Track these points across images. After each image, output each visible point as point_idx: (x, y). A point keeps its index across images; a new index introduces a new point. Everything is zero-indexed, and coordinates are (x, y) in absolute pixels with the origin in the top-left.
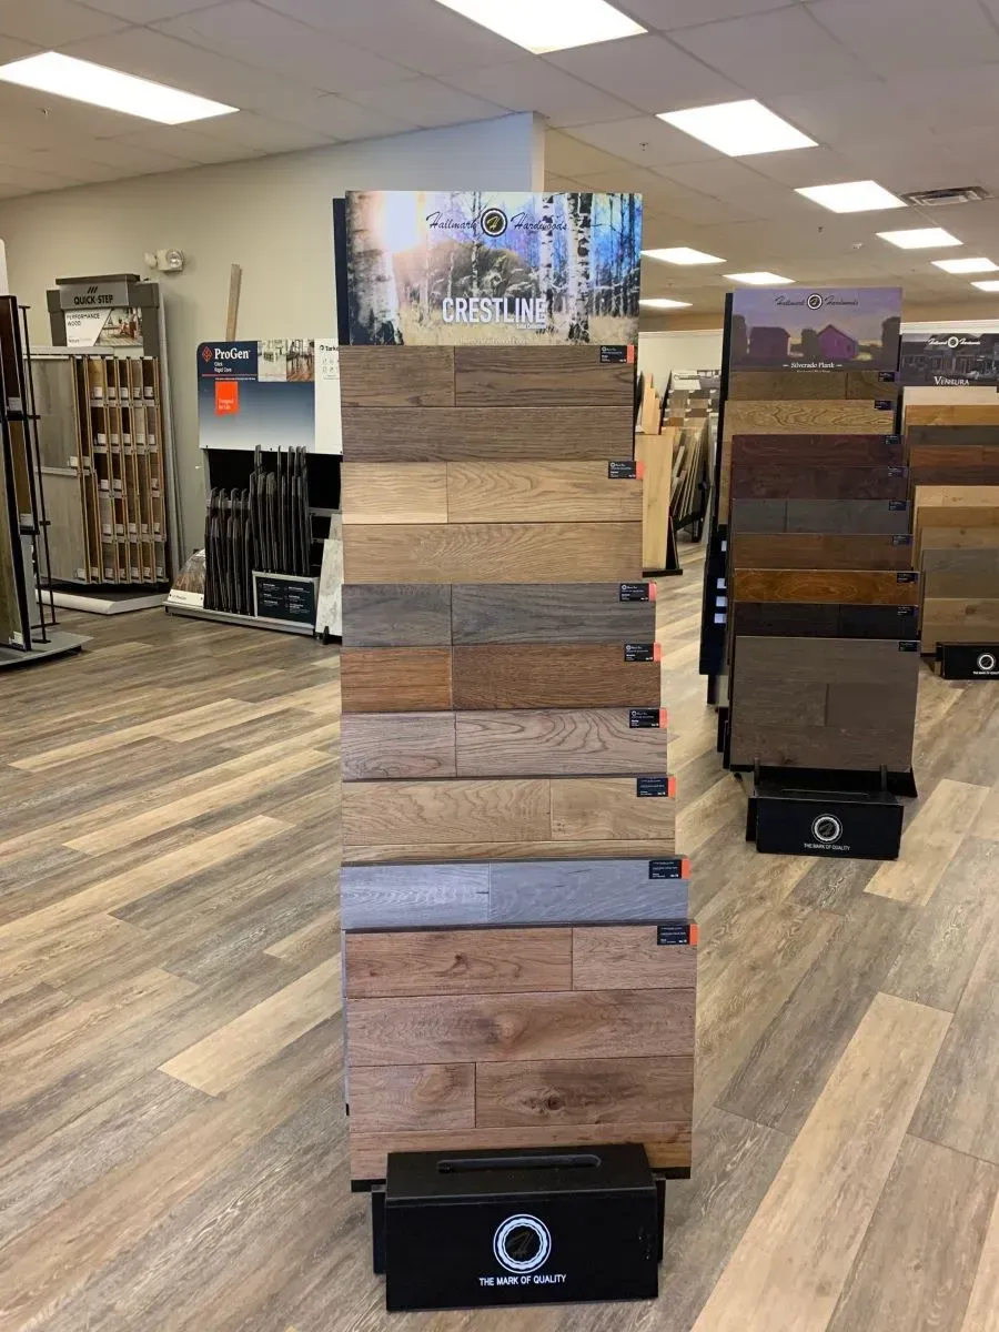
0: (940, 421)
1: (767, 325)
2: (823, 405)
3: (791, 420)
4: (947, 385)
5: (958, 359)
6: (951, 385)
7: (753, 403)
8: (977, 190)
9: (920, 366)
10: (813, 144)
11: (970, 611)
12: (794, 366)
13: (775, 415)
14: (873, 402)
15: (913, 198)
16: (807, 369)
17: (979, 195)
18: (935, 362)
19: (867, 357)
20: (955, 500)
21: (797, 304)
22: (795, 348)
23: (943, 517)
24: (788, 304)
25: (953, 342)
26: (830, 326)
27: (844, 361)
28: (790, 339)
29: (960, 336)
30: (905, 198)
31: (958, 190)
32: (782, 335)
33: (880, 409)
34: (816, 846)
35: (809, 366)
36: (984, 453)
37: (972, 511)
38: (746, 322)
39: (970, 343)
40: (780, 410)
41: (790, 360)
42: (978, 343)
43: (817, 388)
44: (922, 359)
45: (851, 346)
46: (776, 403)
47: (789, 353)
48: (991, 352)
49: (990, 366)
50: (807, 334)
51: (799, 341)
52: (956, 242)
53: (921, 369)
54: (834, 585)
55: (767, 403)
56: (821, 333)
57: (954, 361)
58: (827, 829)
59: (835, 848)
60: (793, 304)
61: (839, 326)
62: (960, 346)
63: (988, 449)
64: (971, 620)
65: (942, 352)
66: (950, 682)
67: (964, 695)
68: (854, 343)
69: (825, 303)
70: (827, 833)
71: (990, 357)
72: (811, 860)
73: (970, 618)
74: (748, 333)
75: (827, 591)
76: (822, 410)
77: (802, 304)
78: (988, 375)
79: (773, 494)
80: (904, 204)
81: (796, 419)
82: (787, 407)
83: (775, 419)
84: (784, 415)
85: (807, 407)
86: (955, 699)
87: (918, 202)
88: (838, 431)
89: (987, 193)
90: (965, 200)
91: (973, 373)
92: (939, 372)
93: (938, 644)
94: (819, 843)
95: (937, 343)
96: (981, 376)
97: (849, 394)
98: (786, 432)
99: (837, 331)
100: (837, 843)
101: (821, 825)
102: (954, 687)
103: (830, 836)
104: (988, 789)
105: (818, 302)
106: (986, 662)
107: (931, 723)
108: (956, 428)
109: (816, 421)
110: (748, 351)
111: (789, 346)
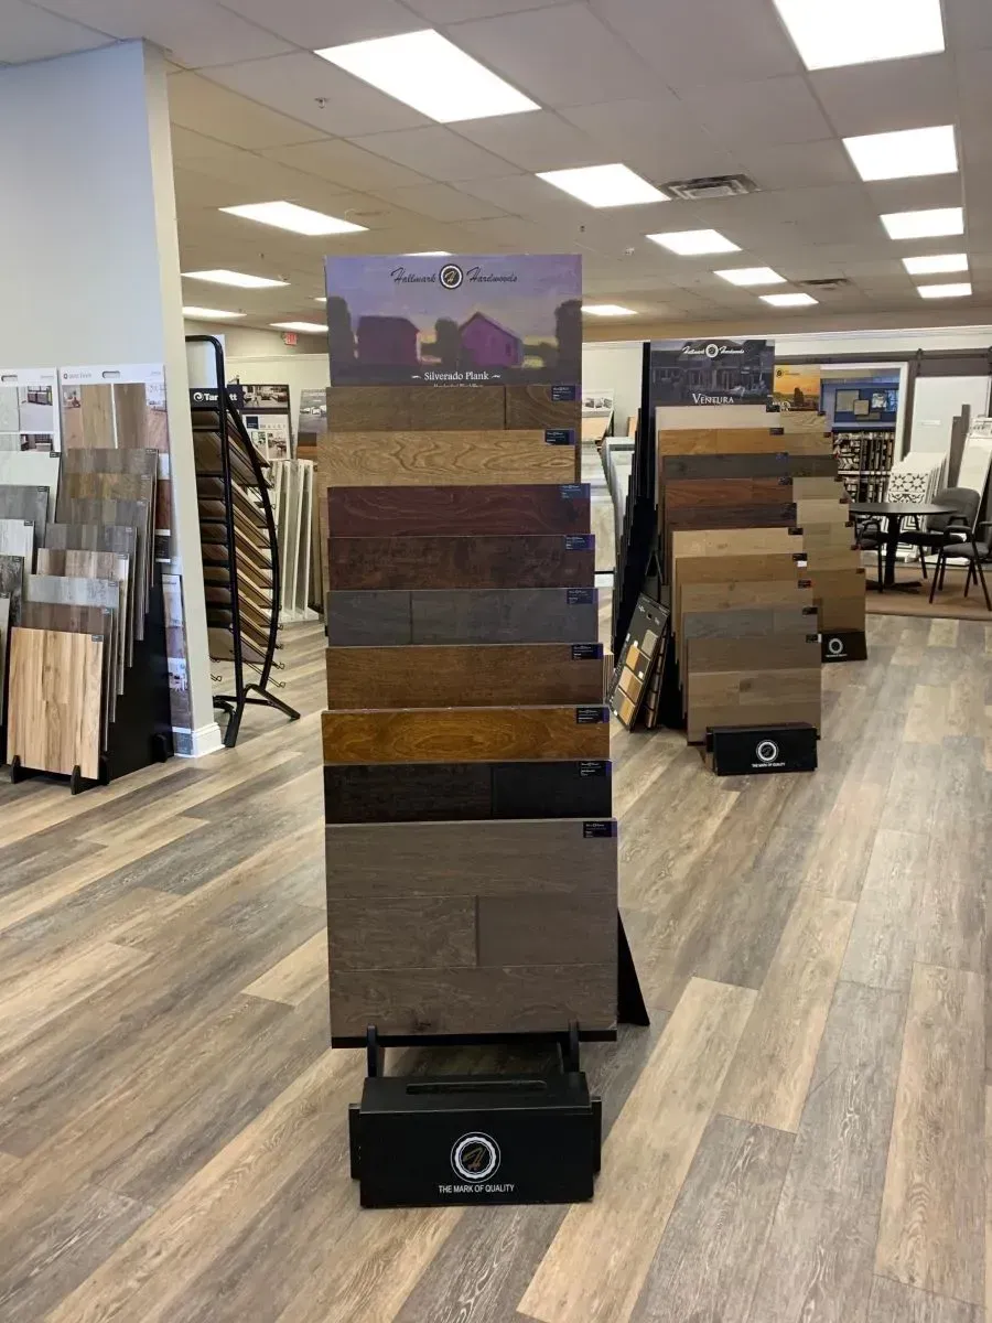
0: (701, 449)
1: (382, 314)
2: (468, 438)
3: (422, 462)
4: (708, 404)
5: (720, 372)
6: (712, 404)
7: (361, 435)
8: (742, 179)
9: (674, 381)
10: (532, 106)
11: (746, 686)
12: (430, 377)
13: (396, 455)
14: (543, 432)
15: (674, 189)
16: (448, 382)
17: (747, 189)
18: (692, 376)
19: (536, 363)
20: (721, 547)
21: (424, 280)
22: (427, 348)
23: (707, 569)
24: (411, 279)
25: (712, 351)
26: (477, 316)
27: (503, 369)
28: (418, 335)
29: (720, 343)
30: (664, 188)
31: (723, 179)
32: (406, 329)
33: (554, 443)
34: (457, 1189)
35: (451, 377)
36: (755, 487)
37: (742, 561)
38: (350, 309)
39: (732, 352)
40: (403, 447)
41: (420, 368)
42: (742, 352)
43: (462, 412)
44: (676, 372)
45: (511, 344)
46: (398, 436)
47: (419, 357)
48: (758, 363)
49: (757, 381)
50: (444, 327)
51: (432, 338)
52: (733, 248)
53: (675, 384)
54: (480, 732)
55: (383, 436)
56: (463, 327)
57: (715, 373)
58: (476, 1157)
59: (490, 1189)
60: (417, 280)
61: (492, 314)
62: (720, 356)
63: (759, 482)
64: (747, 699)
65: (699, 364)
66: (723, 780)
67: (739, 803)
68: (516, 341)
69: (467, 278)
70: (476, 1165)
71: (756, 368)
72: (452, 1214)
73: (743, 695)
74: (354, 327)
75: (470, 742)
76: (468, 447)
77: (432, 280)
78: (755, 391)
79: (394, 582)
80: (667, 198)
81: (429, 460)
82: (410, 440)
83: (397, 462)
84: (411, 455)
85: (445, 440)
86: (726, 811)
87: (679, 193)
88: (494, 479)
89: (755, 185)
90: (731, 193)
91: (737, 389)
92: (698, 387)
93: (708, 729)
94: (464, 1183)
95: (692, 352)
96: (748, 392)
97: (509, 421)
98: (416, 482)
99: (490, 323)
100: (492, 1180)
101: (465, 1152)
102: (729, 788)
103: (480, 1169)
104: (753, 993)
105: (457, 276)
106: (767, 751)
107: (691, 857)
108: (720, 457)
109: (458, 464)
110: (356, 354)
111: (418, 345)
